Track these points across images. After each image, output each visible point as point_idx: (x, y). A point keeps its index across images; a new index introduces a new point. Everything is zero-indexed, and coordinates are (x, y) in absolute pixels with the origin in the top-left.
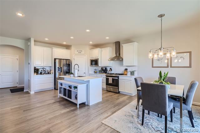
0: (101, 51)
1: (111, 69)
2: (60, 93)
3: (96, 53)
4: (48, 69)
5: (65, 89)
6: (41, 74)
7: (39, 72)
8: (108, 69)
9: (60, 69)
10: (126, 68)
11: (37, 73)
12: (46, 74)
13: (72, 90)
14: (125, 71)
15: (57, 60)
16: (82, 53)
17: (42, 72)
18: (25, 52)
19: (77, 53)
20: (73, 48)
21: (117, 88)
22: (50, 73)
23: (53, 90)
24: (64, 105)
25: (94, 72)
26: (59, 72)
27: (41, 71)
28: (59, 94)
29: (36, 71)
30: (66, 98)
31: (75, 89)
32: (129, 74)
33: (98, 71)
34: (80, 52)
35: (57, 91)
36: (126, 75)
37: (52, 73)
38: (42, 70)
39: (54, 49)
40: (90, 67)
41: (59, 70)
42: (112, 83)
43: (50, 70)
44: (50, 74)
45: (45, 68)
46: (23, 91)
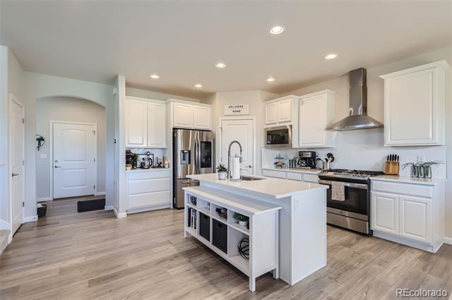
0: (300, 103)
1: (330, 155)
2: (189, 226)
3: (282, 111)
4: (158, 155)
5: (204, 218)
6: (142, 167)
7: (138, 164)
8: (322, 155)
9: (187, 155)
10: (394, 152)
11: (134, 166)
12: (153, 167)
13: (230, 223)
14: (388, 163)
15: (180, 133)
16: (243, 111)
17: (144, 163)
18: (107, 112)
19: (230, 112)
20: (218, 100)
21: (365, 217)
22: (162, 165)
23: (169, 209)
24: (204, 270)
25: (276, 163)
26: (184, 162)
27: (142, 161)
28: (186, 229)
29: (131, 159)
30: (209, 244)
31: (238, 223)
32: (405, 173)
33: (287, 162)
34: (237, 110)
35: (180, 215)
36: (396, 175)
37: (167, 166)
38: (145, 156)
39: (172, 103)
40: (263, 149)
41: (184, 159)
42: (343, 200)
43: (164, 158)
44: (164, 167)
45: (151, 152)
46: (104, 208)
